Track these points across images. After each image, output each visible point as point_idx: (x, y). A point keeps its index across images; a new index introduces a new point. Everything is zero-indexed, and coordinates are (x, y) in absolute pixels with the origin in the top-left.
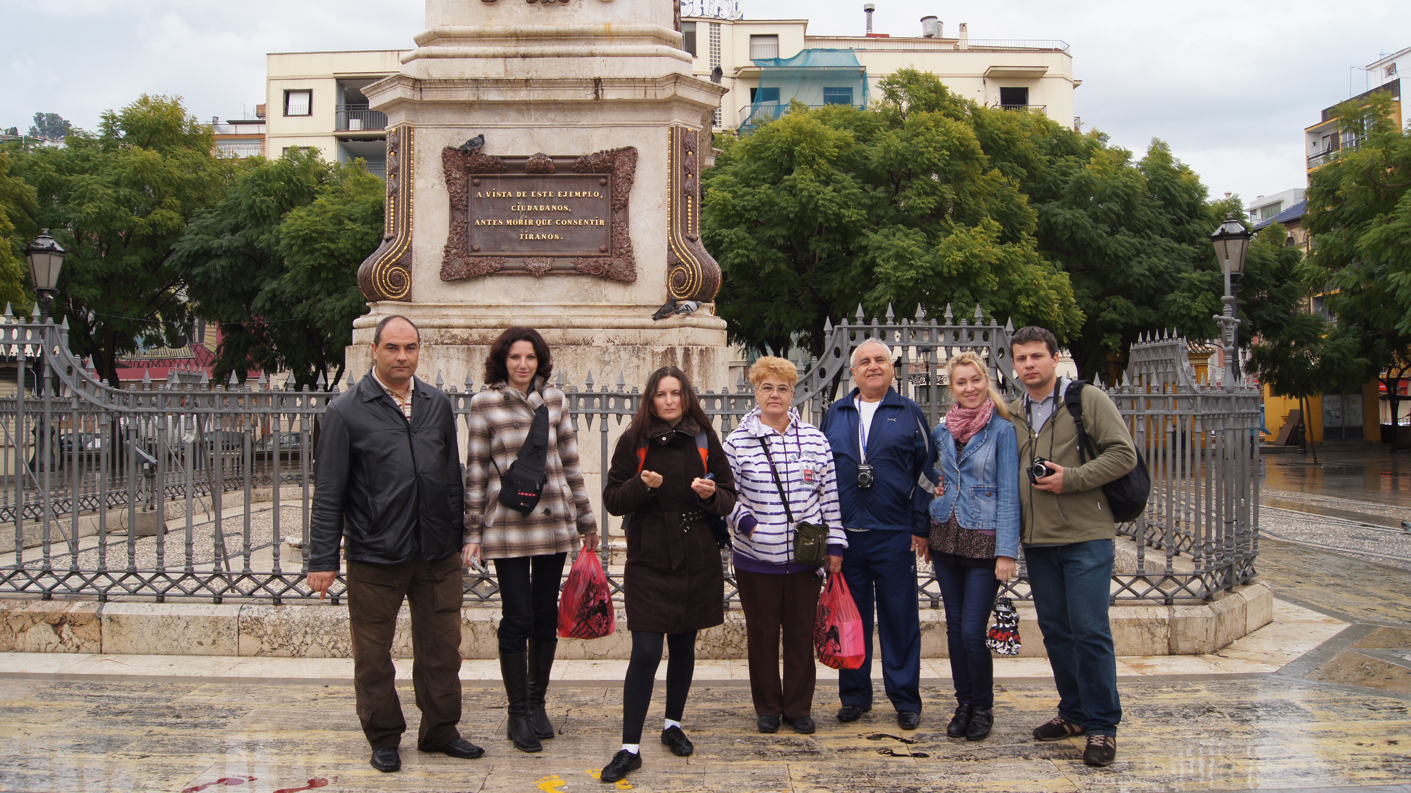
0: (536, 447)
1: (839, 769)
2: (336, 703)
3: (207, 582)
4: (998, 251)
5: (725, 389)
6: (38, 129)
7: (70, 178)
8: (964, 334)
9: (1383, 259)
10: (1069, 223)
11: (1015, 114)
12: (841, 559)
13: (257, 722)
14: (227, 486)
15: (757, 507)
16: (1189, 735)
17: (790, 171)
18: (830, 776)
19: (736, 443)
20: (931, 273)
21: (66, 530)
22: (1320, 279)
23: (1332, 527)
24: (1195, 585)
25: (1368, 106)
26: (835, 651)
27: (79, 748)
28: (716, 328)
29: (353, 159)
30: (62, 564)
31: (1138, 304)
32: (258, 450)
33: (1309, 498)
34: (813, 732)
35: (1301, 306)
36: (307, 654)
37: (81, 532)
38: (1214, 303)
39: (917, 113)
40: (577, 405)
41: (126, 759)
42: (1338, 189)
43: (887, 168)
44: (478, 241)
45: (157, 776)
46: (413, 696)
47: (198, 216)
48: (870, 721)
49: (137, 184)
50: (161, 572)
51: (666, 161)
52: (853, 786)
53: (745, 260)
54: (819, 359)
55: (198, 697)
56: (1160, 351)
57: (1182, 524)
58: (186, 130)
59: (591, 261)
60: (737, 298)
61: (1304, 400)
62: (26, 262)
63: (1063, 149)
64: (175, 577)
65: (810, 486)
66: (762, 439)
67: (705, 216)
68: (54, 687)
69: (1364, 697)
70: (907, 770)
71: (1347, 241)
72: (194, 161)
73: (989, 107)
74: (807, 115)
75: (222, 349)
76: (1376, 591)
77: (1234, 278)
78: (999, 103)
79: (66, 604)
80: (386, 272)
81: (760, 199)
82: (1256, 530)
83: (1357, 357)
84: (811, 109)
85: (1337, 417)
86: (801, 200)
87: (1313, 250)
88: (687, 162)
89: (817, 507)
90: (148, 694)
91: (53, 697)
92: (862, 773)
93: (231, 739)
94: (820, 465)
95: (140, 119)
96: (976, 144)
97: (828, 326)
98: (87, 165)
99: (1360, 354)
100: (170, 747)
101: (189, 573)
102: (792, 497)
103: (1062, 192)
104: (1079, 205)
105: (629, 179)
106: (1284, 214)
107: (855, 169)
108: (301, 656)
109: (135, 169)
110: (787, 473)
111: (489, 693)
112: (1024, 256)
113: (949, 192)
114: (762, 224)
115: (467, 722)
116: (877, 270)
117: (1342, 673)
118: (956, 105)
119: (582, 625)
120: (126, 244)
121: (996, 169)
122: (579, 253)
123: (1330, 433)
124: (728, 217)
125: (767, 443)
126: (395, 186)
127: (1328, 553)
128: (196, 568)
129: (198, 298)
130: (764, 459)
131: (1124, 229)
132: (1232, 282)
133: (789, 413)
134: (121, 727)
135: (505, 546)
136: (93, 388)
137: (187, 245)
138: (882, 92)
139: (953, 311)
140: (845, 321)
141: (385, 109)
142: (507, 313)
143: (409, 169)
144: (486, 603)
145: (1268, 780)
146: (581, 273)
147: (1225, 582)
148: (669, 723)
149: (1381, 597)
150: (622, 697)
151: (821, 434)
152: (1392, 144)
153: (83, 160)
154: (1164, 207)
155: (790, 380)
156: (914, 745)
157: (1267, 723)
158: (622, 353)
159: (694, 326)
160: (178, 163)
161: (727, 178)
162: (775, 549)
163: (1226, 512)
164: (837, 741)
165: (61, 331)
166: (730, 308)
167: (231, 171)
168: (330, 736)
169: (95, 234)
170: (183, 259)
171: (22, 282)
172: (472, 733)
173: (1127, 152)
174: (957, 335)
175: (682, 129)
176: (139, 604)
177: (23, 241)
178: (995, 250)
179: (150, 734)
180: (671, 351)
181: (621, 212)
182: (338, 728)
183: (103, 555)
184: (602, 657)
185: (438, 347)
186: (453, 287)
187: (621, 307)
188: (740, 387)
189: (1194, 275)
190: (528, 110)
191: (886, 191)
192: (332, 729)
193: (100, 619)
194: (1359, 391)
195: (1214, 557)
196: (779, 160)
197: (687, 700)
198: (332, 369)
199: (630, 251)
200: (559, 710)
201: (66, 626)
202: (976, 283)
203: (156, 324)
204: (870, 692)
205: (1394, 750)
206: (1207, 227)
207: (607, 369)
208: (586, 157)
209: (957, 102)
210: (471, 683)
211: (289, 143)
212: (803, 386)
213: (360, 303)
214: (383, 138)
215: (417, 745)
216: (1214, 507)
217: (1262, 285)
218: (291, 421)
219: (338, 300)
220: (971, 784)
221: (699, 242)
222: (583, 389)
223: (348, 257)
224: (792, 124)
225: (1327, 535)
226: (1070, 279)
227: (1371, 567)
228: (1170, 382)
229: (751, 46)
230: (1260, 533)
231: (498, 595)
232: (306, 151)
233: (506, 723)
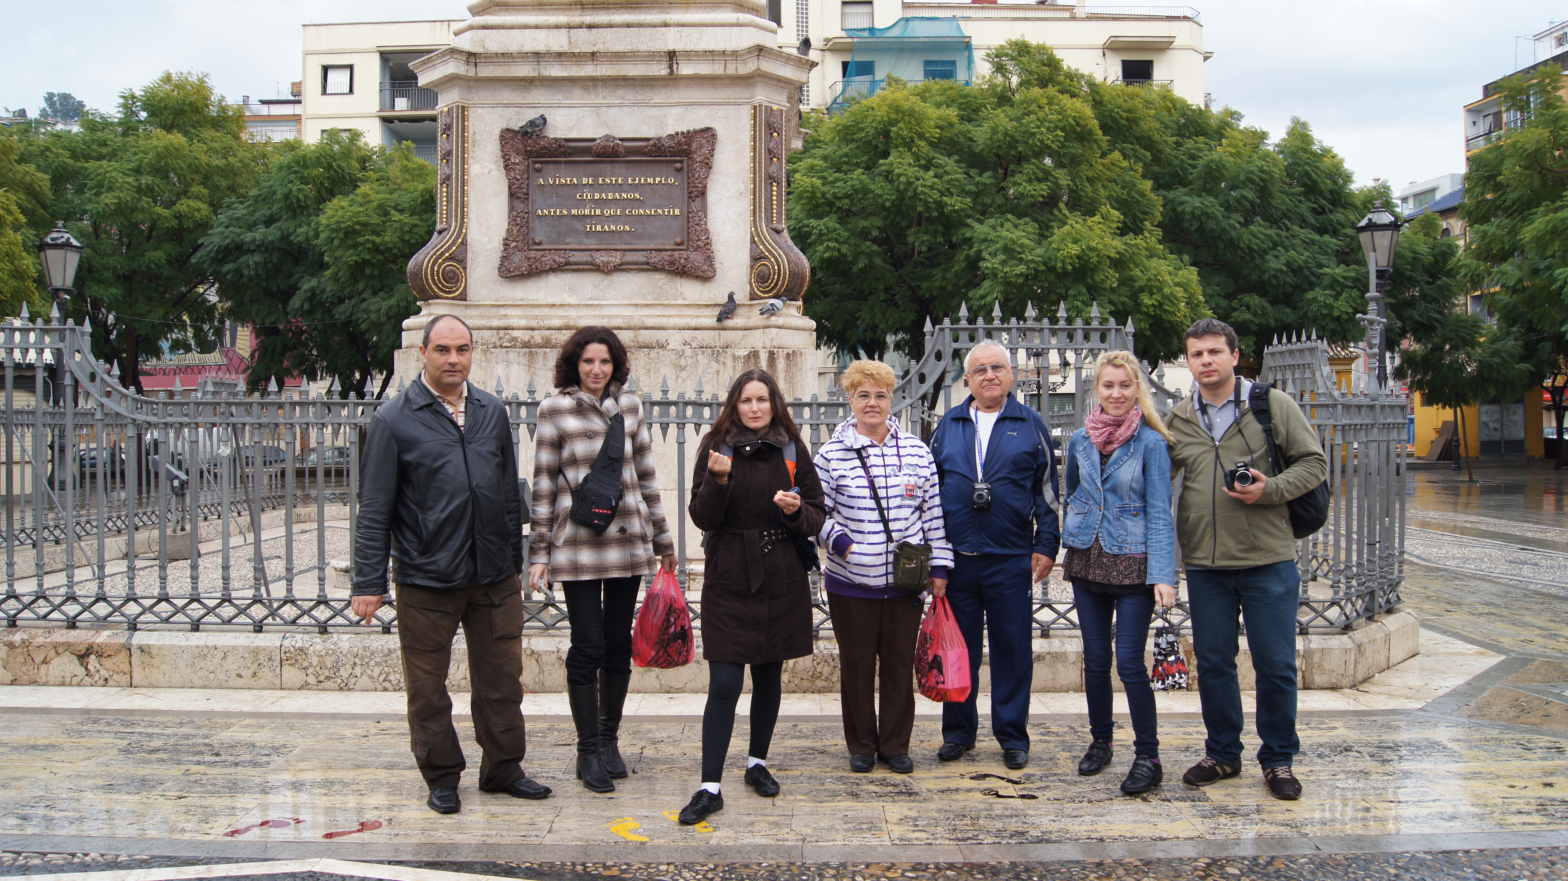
0: (611, 459)
1: (939, 811)
2: (389, 740)
3: (245, 609)
4: (1118, 244)
5: (815, 396)
6: (49, 111)
7: (86, 165)
8: (1079, 335)
9: (1549, 252)
10: (1198, 212)
11: (1138, 90)
12: (945, 582)
13: (304, 760)
14: (264, 505)
15: (853, 525)
16: (1323, 776)
17: (886, 155)
18: (929, 818)
19: (830, 456)
20: (1042, 268)
21: (89, 553)
22: (1478, 275)
23: (1487, 551)
24: (1333, 613)
25: (1535, 81)
26: (938, 683)
27: (110, 788)
28: (804, 330)
29: (400, 143)
30: (87, 589)
31: (1274, 303)
32: (298, 465)
33: (1461, 518)
34: (911, 772)
35: (1457, 306)
36: (356, 687)
37: (107, 556)
38: (1359, 301)
39: (1028, 89)
40: (651, 414)
41: (162, 799)
42: (1500, 174)
43: (995, 151)
44: (540, 233)
45: (195, 818)
46: (472, 732)
47: (228, 207)
48: (974, 760)
49: (160, 171)
50: (195, 599)
51: (748, 143)
52: (954, 830)
53: (836, 253)
54: (918, 363)
55: (238, 733)
56: (1297, 354)
57: (1320, 547)
58: (213, 111)
59: (666, 255)
60: (826, 296)
61: (1458, 410)
62: (39, 258)
63: (1191, 129)
64: (212, 603)
65: (912, 503)
66: (858, 451)
67: (791, 204)
68: (82, 723)
69: (1518, 736)
70: (1014, 813)
71: (1509, 233)
72: (224, 145)
73: (1109, 82)
74: (906, 92)
75: (256, 354)
76: (1535, 621)
77: (1380, 274)
78: (1121, 78)
79: (92, 633)
80: (439, 267)
81: (853, 186)
82: (1402, 553)
83: (1518, 363)
84: (909, 85)
85: (1496, 430)
86: (898, 187)
87: (1471, 243)
88: (772, 145)
89: (919, 525)
90: (184, 730)
91: (80, 733)
92: (964, 816)
93: (273, 778)
94: (923, 479)
95: (162, 98)
96: (1094, 124)
97: (928, 326)
98: (104, 151)
99: (1522, 359)
100: (209, 788)
101: (227, 599)
102: (892, 514)
103: (1190, 177)
104: (1209, 192)
105: (707, 164)
106: (1439, 202)
107: (959, 152)
108: (349, 690)
109: (158, 155)
110: (886, 487)
111: (556, 729)
112: (1147, 249)
113: (1063, 178)
114: (855, 214)
115: (532, 760)
116: (983, 264)
117: (1495, 710)
118: (1072, 80)
119: (661, 653)
120: (149, 238)
121: (1117, 152)
122: (652, 246)
123: (1487, 446)
124: (817, 206)
125: (864, 455)
126: (448, 172)
127: (1482, 579)
128: (234, 594)
129: (229, 298)
130: (861, 472)
131: (1258, 218)
132: (1377, 277)
133: (887, 422)
134: (155, 766)
135: (576, 568)
136: (119, 396)
137: (216, 239)
138: (989, 65)
139: (1067, 311)
140: (947, 322)
141: (436, 86)
142: (573, 313)
143: (463, 153)
144: (551, 631)
145: (1410, 825)
146: (655, 269)
147: (1367, 609)
148: (753, 761)
149: (1539, 628)
150: (701, 733)
151: (923, 444)
152: (1562, 124)
153: (100, 145)
154: (1305, 194)
155: (888, 385)
156: (1021, 786)
157: (1410, 763)
158: (700, 357)
159: (779, 327)
160: (205, 148)
161: (816, 162)
162: (873, 572)
163: (1369, 532)
164: (937, 781)
165: (83, 334)
166: (819, 308)
167: (264, 156)
168: (383, 774)
169: (115, 227)
170: (212, 255)
171: (35, 281)
172: (538, 773)
173: (1264, 133)
174: (1071, 337)
175: (766, 107)
176: (172, 633)
177: (36, 235)
178: (1114, 243)
179: (187, 773)
180: (755, 354)
181: (698, 200)
182: (391, 766)
183: (131, 579)
184: (679, 691)
185: (497, 350)
186: (513, 284)
187: (699, 306)
188: (831, 394)
189: (1337, 271)
190: (595, 86)
191: (993, 177)
192: (385, 768)
193: (130, 650)
194: (1520, 401)
195: (1354, 583)
196: (874, 142)
197: (773, 737)
198: (378, 376)
199: (708, 244)
200: (633, 748)
201: (93, 657)
202: (1093, 279)
203: (183, 327)
204: (975, 728)
205: (1549, 793)
206: (1352, 217)
207: (684, 374)
208: (659, 139)
209: (1073, 76)
210: (535, 718)
211: (329, 125)
212: (900, 394)
213: (409, 303)
214: (433, 119)
215: (478, 785)
216: (1355, 529)
217: (1413, 282)
218: (336, 433)
219: (384, 300)
220: (1084, 827)
221: (786, 233)
222: (657, 396)
223: (395, 251)
224: (888, 102)
225: (1482, 560)
226: (1199, 274)
227: (1529, 594)
228: (1308, 390)
229: (843, 14)
230: (1406, 556)
231: (567, 623)
232: (347, 134)
233: (575, 762)
